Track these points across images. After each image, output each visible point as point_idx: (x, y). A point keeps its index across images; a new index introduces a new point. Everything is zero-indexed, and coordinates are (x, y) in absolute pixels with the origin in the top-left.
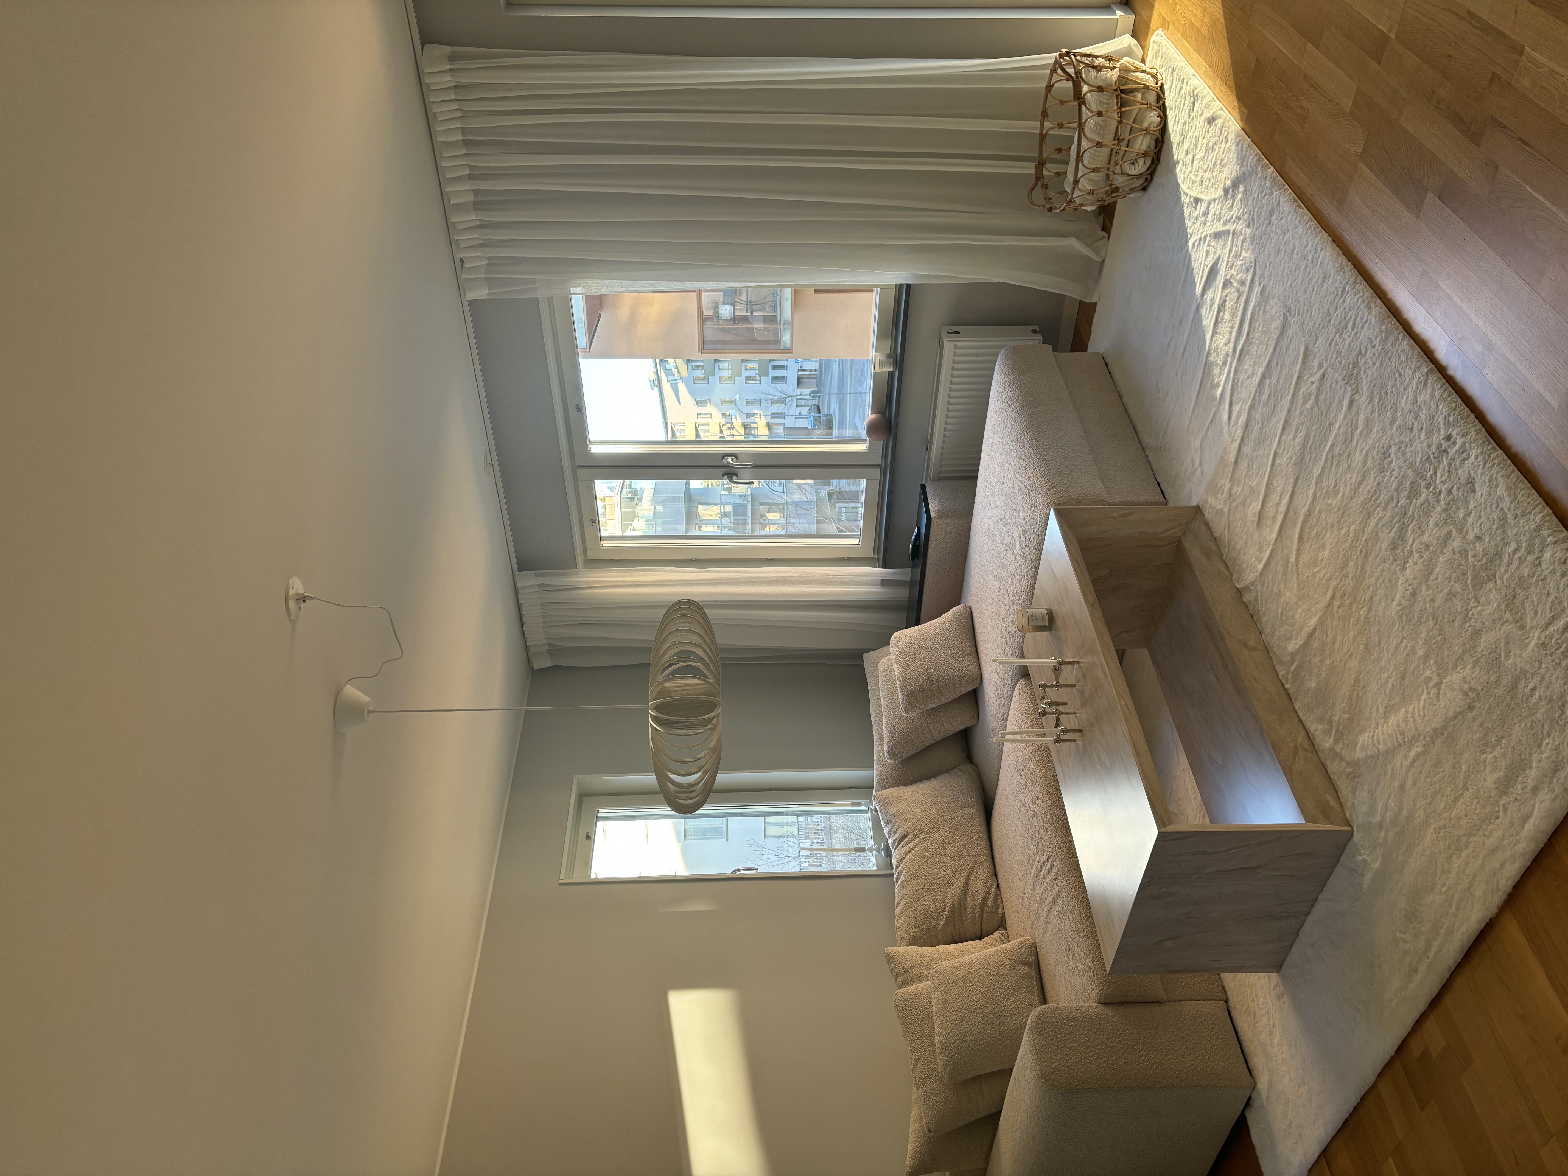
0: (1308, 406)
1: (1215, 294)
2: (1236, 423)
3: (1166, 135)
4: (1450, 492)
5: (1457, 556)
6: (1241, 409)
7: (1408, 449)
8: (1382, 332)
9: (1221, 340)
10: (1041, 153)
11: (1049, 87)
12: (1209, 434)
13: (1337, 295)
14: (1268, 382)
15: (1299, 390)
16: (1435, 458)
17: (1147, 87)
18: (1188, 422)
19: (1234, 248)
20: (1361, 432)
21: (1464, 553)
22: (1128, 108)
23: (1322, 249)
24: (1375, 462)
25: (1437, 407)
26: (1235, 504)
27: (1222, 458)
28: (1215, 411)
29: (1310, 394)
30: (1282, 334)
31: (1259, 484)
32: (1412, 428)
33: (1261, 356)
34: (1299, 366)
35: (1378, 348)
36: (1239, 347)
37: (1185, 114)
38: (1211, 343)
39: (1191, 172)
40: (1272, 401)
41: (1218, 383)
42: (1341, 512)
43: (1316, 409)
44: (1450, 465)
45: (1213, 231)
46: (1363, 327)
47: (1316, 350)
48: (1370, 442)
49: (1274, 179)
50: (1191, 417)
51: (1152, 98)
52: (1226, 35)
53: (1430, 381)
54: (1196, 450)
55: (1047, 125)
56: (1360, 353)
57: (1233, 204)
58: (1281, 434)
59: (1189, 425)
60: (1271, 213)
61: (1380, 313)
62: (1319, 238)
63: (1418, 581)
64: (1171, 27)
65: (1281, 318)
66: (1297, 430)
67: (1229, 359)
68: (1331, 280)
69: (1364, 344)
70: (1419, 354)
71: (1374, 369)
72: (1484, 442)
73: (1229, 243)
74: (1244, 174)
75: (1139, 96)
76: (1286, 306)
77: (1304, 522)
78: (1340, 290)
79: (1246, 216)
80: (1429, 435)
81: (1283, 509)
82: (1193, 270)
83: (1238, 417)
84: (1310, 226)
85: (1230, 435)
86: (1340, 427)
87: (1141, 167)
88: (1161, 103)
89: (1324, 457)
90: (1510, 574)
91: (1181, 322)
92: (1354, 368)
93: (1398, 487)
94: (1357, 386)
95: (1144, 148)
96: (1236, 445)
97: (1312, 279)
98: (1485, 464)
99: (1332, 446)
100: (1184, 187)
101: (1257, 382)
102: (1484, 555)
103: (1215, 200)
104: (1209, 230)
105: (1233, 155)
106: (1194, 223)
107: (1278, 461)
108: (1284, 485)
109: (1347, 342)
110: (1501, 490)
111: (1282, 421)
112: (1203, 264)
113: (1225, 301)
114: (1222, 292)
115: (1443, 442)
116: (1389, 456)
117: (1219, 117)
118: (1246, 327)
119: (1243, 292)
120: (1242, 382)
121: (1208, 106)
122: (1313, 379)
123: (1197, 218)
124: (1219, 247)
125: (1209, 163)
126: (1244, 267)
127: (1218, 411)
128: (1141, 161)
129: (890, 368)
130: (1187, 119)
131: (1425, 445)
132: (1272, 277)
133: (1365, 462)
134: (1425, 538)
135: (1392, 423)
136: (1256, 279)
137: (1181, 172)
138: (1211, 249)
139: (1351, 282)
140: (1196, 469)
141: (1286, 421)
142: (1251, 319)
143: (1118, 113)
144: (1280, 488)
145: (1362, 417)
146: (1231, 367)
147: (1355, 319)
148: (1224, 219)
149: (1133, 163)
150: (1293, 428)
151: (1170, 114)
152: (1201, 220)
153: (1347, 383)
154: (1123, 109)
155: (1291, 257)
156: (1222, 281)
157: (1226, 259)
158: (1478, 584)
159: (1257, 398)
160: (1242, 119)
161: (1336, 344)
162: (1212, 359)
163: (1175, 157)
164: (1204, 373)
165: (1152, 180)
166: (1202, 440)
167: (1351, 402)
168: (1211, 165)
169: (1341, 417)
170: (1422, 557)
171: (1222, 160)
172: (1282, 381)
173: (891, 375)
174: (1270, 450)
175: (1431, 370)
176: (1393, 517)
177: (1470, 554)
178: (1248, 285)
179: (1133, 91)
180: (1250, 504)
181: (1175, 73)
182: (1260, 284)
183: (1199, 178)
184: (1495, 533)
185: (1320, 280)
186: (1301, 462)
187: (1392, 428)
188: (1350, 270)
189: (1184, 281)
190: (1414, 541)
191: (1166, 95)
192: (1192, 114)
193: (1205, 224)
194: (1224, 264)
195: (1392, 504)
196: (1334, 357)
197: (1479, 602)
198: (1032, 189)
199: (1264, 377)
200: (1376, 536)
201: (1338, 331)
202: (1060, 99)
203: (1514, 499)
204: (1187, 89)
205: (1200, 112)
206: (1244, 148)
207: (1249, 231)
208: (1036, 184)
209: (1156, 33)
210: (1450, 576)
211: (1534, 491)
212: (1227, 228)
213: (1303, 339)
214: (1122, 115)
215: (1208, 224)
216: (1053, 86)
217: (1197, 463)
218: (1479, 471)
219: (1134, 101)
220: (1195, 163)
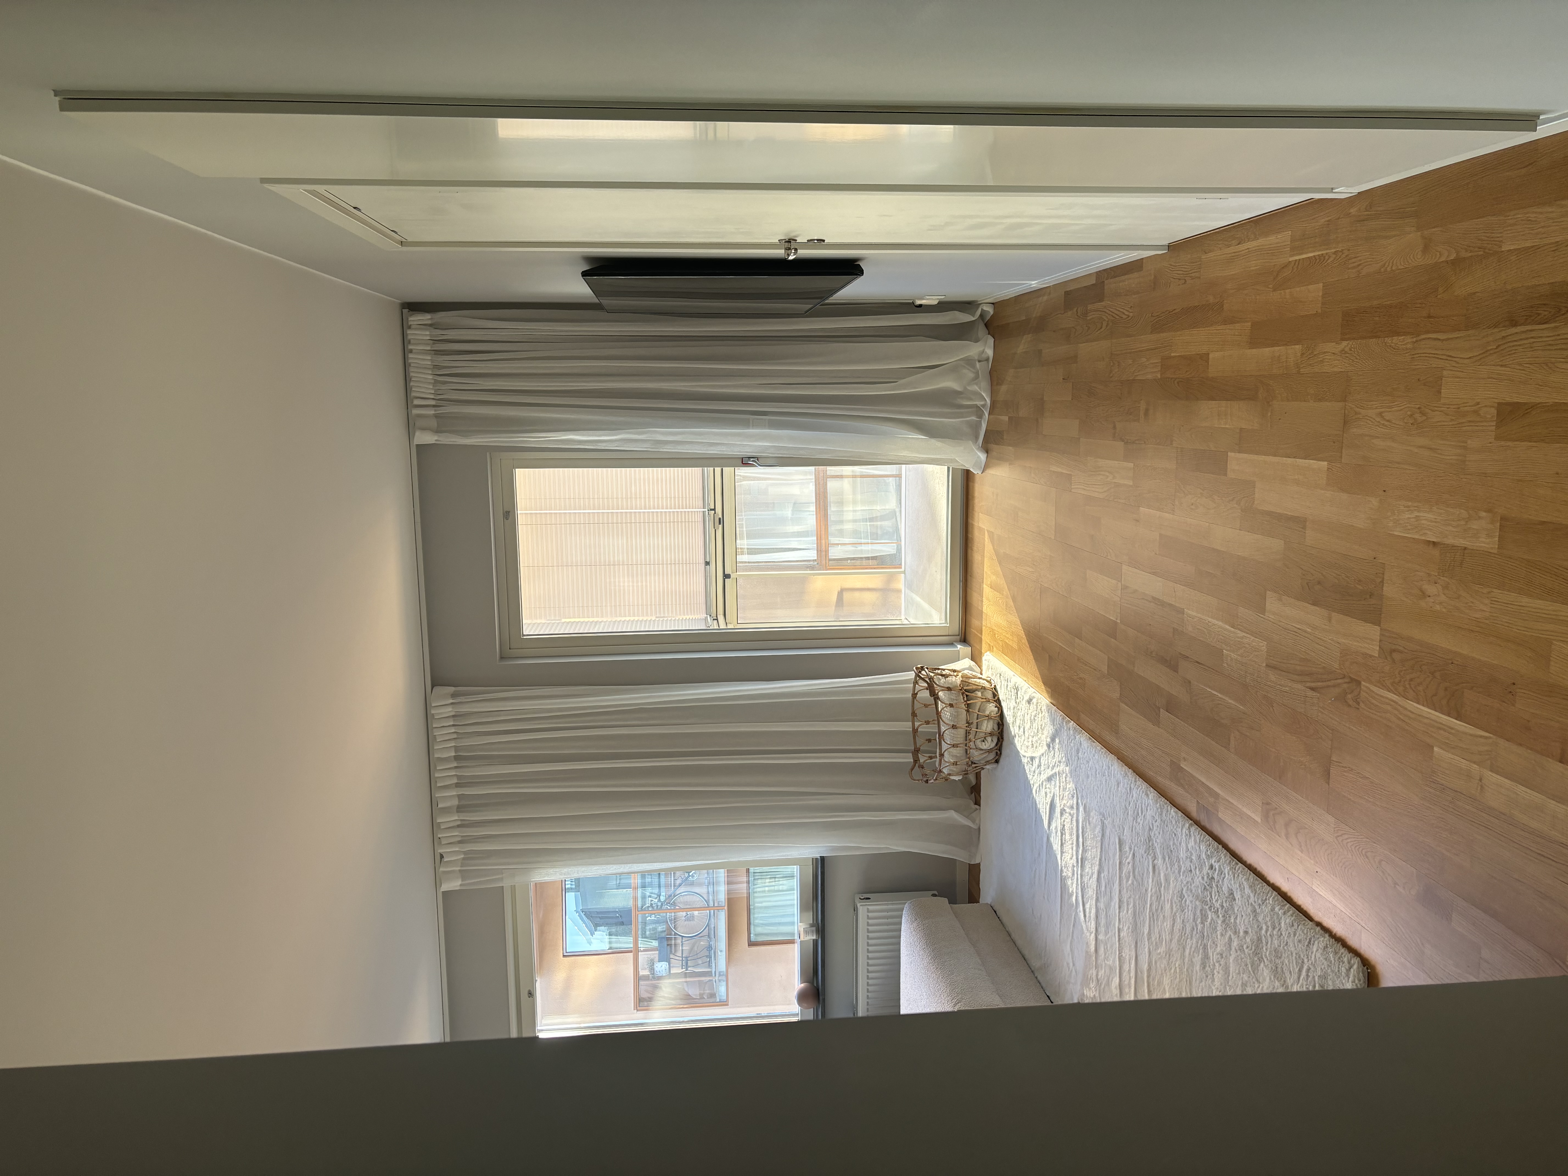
0: (1130, 882)
1: (1056, 824)
2: (1090, 917)
3: (1004, 719)
4: (1222, 906)
5: (1239, 952)
6: (1091, 905)
7: (1193, 886)
8: (1158, 809)
9: (1067, 856)
10: (915, 743)
11: (915, 695)
12: (1075, 937)
13: (1128, 793)
14: (1102, 875)
15: (1122, 874)
16: (1208, 885)
17: (984, 688)
18: (1058, 933)
19: (1061, 784)
20: (1164, 887)
21: (1241, 948)
22: (971, 701)
23: (1112, 765)
24: (1177, 905)
25: (1200, 848)
26: (1103, 986)
27: (1087, 952)
28: (1075, 915)
29: (1129, 873)
30: (1103, 835)
31: (1114, 961)
32: (1191, 870)
33: (1094, 858)
34: (1118, 854)
35: (1159, 821)
36: (1080, 857)
37: (1013, 702)
38: (1061, 862)
39: (1024, 740)
40: (1108, 890)
41: (1072, 892)
42: (1168, 956)
43: (1135, 882)
44: (1217, 886)
45: (1046, 776)
46: (1147, 810)
47: (1125, 838)
48: (1171, 892)
49: (1075, 728)
50: (1060, 928)
51: (989, 695)
52: (1028, 645)
53: (1192, 832)
54: (1069, 954)
55: (917, 724)
56: (1150, 829)
57: (1054, 753)
58: (1119, 912)
59: (1060, 936)
60: (1078, 752)
61: (1154, 796)
62: (1108, 758)
63: (1223, 985)
64: (995, 649)
65: (1100, 823)
66: (1128, 905)
67: (1075, 869)
68: (1122, 784)
69: (1151, 821)
70: (1182, 816)
71: (1160, 837)
72: (1230, 862)
73: (1058, 782)
74: (1056, 730)
75: (979, 694)
76: (1101, 814)
77: (1148, 977)
78: (1128, 789)
79: (1064, 759)
80: (1201, 870)
81: (1133, 974)
82: (1039, 810)
83: (1090, 912)
84: (1102, 752)
85: (1088, 930)
86: (1152, 889)
87: (990, 743)
88: (996, 698)
89: (1148, 917)
90: (1269, 950)
91: (1039, 854)
92: (1149, 841)
93: (1194, 917)
94: (1154, 854)
95: (989, 729)
96: (1093, 935)
97: (1111, 787)
98: (1234, 876)
99: (1150, 905)
100: (1022, 752)
101: (1096, 879)
102: (1252, 944)
103: (1043, 755)
104: (1044, 777)
105: (1047, 720)
106: (1034, 776)
107: (1122, 935)
108: (1129, 953)
109: (1141, 824)
110: (1247, 890)
111: (1117, 901)
112: (1045, 803)
113: (1064, 826)
114: (1061, 819)
115: (1209, 871)
116: (1184, 897)
117: (1034, 697)
118: (1081, 840)
119: (1074, 814)
120: (1087, 883)
121: (1025, 692)
122: (1128, 861)
123: (1034, 772)
124: (1053, 787)
125: (1034, 730)
126: (1070, 795)
127: (1076, 914)
128: (989, 739)
129: (813, 936)
130: (1015, 705)
131: (1200, 878)
132: (1088, 796)
133: (1172, 908)
134: (1219, 949)
135: (1179, 872)
136: (1079, 801)
137: (1019, 743)
138: (1048, 791)
139: (1133, 782)
140: (1072, 971)
141: (1120, 900)
142: (1082, 832)
143: (965, 705)
144: (1127, 957)
145: (1162, 875)
146: (1077, 875)
147: (1142, 806)
148: (1051, 766)
149: (983, 741)
150: (1125, 904)
151: (1004, 704)
152: (1037, 772)
153: (1148, 854)
154: (968, 702)
155: (1096, 777)
156: (1059, 811)
157: (1058, 795)
158: (1255, 969)
159: (1099, 892)
160: (1049, 697)
161: (1136, 828)
162: (1064, 874)
163: (1013, 733)
164: (1061, 888)
165: (1001, 754)
166: (1071, 943)
167: (1154, 867)
168: (1036, 731)
169: (1150, 881)
170: (1221, 965)
171: (1041, 725)
172: (1111, 871)
173: (815, 942)
174: (1115, 928)
175: (1191, 825)
176: (1197, 942)
177: (1245, 947)
178: (1075, 807)
179: (973, 691)
180: (1112, 980)
181: (1002, 677)
182: (1082, 804)
183: (1030, 743)
184: (1253, 923)
185: (1116, 787)
186: (1135, 928)
187: (1180, 876)
188: (1131, 774)
189: (1035, 821)
190: (1213, 955)
191: (999, 692)
192: (1018, 701)
193: (1041, 773)
194: (1058, 798)
195: (1195, 933)
196: (1136, 838)
197: (1260, 983)
198: (912, 769)
199: (1099, 873)
200: (1192, 963)
201: (1134, 819)
202: (924, 703)
203: (1255, 893)
204: (1011, 685)
205: (1022, 698)
206: (1053, 714)
207: (1067, 768)
208: (915, 765)
209: (985, 654)
210: (1239, 971)
211: (1265, 884)
212: (1054, 771)
213: (1116, 833)
214: (968, 706)
215: (1042, 773)
216: (917, 694)
217: (1071, 964)
218: (1233, 882)
219: (976, 697)
220: (1026, 733)
